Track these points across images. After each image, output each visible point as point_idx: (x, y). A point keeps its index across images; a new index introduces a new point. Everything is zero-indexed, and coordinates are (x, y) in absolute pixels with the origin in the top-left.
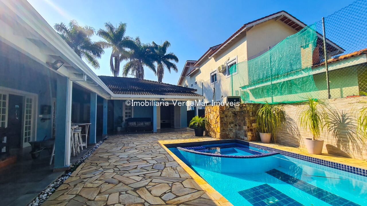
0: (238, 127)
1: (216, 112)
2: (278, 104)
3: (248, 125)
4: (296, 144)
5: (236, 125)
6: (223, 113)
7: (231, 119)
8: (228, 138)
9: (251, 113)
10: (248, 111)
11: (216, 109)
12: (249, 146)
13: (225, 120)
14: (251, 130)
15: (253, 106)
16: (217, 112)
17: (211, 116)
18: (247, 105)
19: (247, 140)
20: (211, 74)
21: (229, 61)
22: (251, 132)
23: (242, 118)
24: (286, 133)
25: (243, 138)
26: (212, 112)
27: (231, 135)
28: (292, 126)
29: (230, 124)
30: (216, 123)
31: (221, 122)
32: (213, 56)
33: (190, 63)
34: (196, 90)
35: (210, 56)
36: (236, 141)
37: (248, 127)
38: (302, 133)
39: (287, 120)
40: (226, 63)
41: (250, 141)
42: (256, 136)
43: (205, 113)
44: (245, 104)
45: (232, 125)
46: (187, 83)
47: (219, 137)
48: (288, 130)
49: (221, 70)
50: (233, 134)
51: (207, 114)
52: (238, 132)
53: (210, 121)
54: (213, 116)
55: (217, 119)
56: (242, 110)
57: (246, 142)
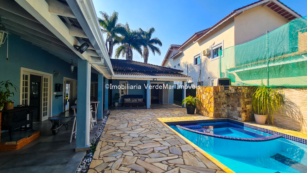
0: (230, 108)
1: (209, 93)
2: (276, 87)
3: (243, 106)
4: (298, 128)
5: (228, 106)
6: (217, 94)
7: (224, 100)
8: (221, 117)
9: (245, 95)
10: (243, 93)
11: (209, 90)
12: (244, 126)
13: (219, 101)
14: (245, 111)
15: (248, 88)
16: (211, 92)
17: (204, 97)
18: (242, 88)
19: (241, 120)
20: (194, 57)
21: (214, 45)
22: (245, 113)
23: (236, 99)
24: (284, 116)
25: (236, 118)
26: (205, 93)
27: (224, 114)
28: (292, 110)
29: (223, 104)
30: (209, 103)
31: (215, 102)
32: (198, 41)
33: (173, 47)
34: (182, 71)
35: (194, 41)
36: (228, 121)
37: (243, 108)
38: (305, 117)
39: (287, 104)
40: (210, 47)
41: (244, 121)
42: (249, 117)
43: (197, 93)
44: (241, 87)
45: (225, 106)
46: (170, 64)
47: (213, 116)
48: (287, 113)
49: (206, 53)
50: (225, 113)
51: (199, 94)
52: (231, 112)
53: (201, 100)
54: (205, 97)
55: (210, 99)
56: (237, 91)
57: (241, 122)
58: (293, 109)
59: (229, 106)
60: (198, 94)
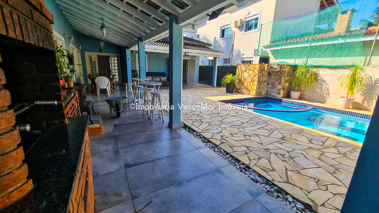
0: (270, 86)
2: (314, 67)
3: (283, 84)
5: (268, 84)
6: (261, 72)
7: (265, 79)
8: (261, 95)
9: (286, 74)
10: (285, 72)
11: (254, 68)
12: (281, 102)
13: (261, 79)
14: (284, 89)
15: (290, 67)
16: (255, 70)
17: (246, 75)
19: (279, 97)
20: (221, 27)
21: (249, 15)
23: (278, 77)
24: (315, 92)
25: (275, 95)
26: (248, 71)
27: (264, 93)
29: (264, 82)
30: (251, 81)
34: (211, 45)
36: (266, 98)
37: (283, 86)
38: (331, 92)
39: (320, 82)
40: (244, 17)
41: (282, 98)
43: (237, 71)
44: (285, 65)
45: (265, 84)
47: (255, 94)
48: (318, 90)
49: (239, 24)
50: (264, 91)
52: (271, 90)
53: (242, 79)
54: (248, 75)
55: (253, 77)
56: (280, 70)
57: (279, 98)
58: (323, 86)
59: (270, 84)
60: (239, 72)
